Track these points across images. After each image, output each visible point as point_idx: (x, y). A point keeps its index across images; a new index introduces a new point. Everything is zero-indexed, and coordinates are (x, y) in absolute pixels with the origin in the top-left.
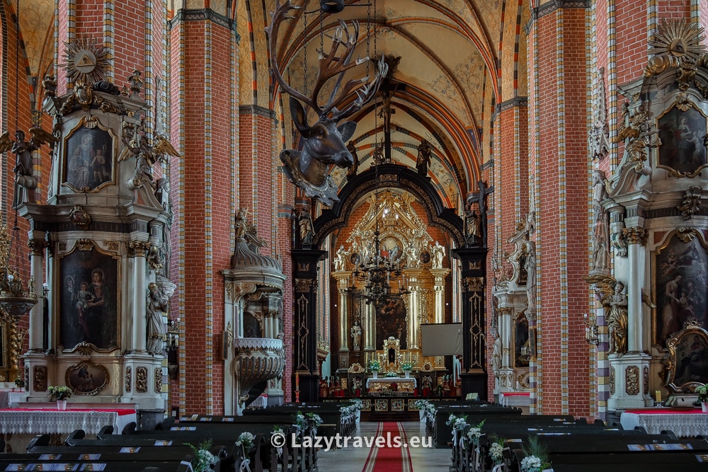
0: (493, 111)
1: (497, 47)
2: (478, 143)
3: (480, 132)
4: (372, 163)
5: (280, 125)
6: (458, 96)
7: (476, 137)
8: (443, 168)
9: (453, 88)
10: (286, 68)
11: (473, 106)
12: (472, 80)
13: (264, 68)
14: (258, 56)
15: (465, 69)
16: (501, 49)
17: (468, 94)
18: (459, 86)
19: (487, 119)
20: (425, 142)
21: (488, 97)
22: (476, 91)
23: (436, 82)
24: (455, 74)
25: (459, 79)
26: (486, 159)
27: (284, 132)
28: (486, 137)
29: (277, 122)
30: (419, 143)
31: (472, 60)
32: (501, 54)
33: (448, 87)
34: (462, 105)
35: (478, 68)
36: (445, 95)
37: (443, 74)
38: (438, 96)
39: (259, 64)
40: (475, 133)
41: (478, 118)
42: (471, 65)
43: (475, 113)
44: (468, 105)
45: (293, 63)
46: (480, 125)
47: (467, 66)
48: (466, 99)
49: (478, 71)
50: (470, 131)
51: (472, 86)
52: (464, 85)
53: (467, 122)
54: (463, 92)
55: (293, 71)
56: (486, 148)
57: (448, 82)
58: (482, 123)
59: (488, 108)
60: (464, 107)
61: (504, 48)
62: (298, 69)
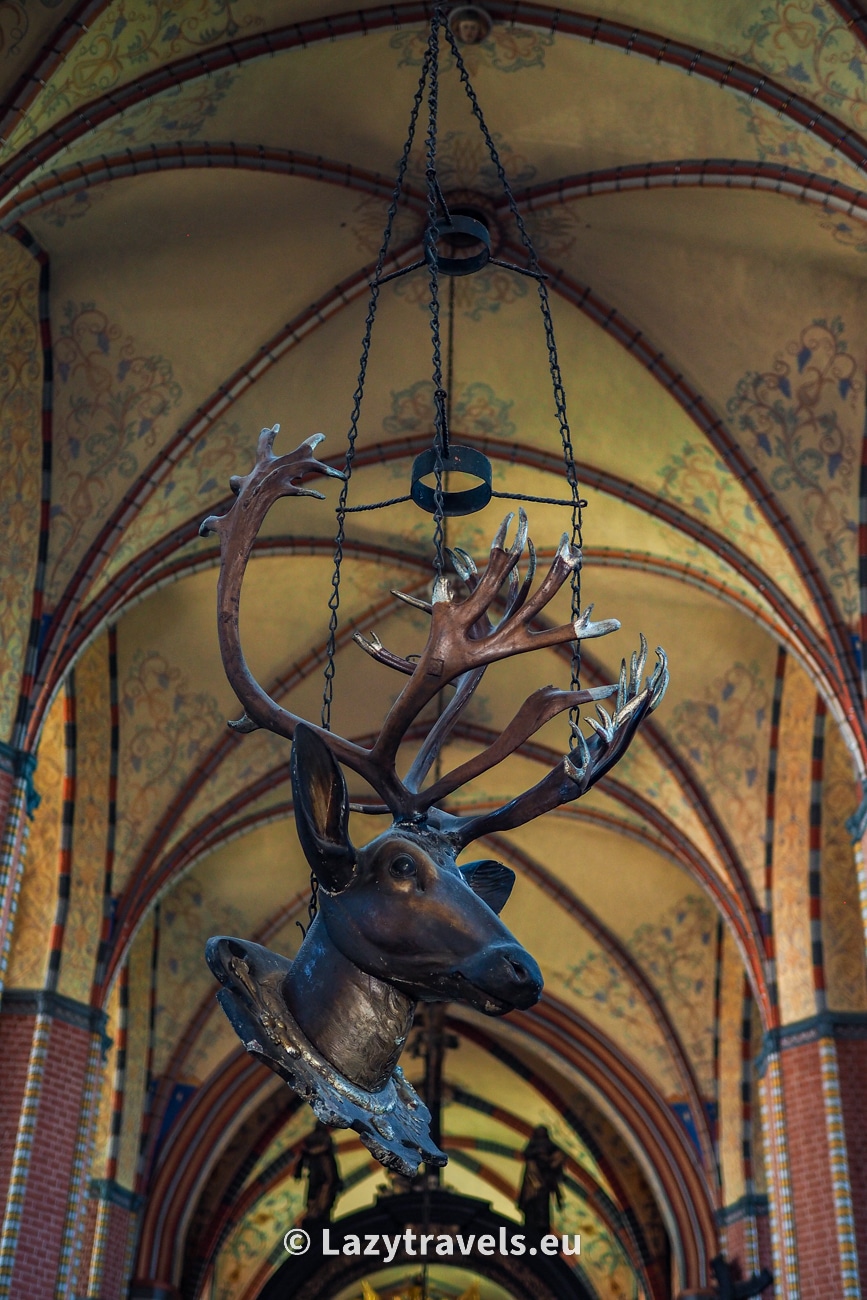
0: (746, 1053)
1: (758, 881)
2: (705, 1145)
3: (711, 1110)
4: (382, 1188)
5: (113, 1055)
6: (642, 1010)
7: (700, 1125)
8: (591, 1218)
9: (626, 987)
10: (153, 902)
11: (687, 1039)
12: (683, 969)
13: (92, 893)
14: (79, 862)
15: (661, 940)
16: (769, 886)
17: (671, 1005)
18: (643, 982)
19: (731, 1078)
20: (539, 1136)
21: (732, 1017)
22: (693, 998)
23: (577, 971)
24: (635, 950)
25: (644, 965)
26: (733, 1190)
27: (122, 1080)
28: (730, 1127)
29: (107, 1043)
30: (520, 1141)
31: (681, 916)
32: (769, 899)
33: (613, 984)
34: (654, 1034)
35: (697, 940)
36: (604, 1006)
37: (596, 948)
38: (586, 1007)
39: (79, 883)
40: (696, 1115)
41: (704, 1074)
42: (678, 930)
43: (694, 1059)
44: (672, 1035)
45: (175, 894)
46: (707, 1091)
47: (667, 933)
48: (664, 1019)
49: (696, 947)
50: (679, 1109)
51: (682, 986)
52: (660, 982)
53: (669, 1085)
54: (655, 1000)
55: (171, 917)
56: (730, 1160)
57: (612, 971)
58: (716, 1087)
59: (731, 1047)
60: (661, 1041)
61: (779, 885)
62: (186, 913)
